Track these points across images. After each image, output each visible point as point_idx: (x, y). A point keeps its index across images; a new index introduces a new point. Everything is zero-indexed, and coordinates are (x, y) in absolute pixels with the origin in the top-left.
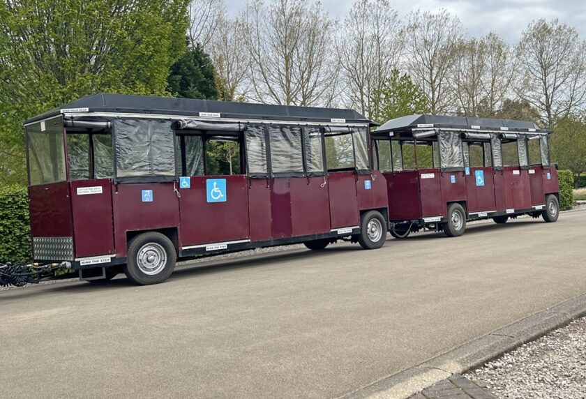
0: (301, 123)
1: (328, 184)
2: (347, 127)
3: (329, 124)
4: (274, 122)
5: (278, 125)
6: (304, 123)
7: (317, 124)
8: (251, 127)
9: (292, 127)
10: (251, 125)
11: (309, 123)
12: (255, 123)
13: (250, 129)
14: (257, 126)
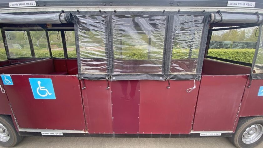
0: (168, 9)
1: (199, 89)
2: (256, 14)
3: (222, 9)
4: (120, 9)
5: (129, 13)
6: (175, 9)
7: (199, 9)
8: (84, 16)
9: (151, 16)
10: (84, 15)
11: (183, 9)
12: (90, 12)
13: (82, 20)
14: (93, 16)
